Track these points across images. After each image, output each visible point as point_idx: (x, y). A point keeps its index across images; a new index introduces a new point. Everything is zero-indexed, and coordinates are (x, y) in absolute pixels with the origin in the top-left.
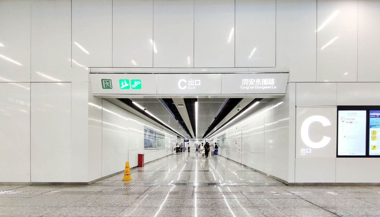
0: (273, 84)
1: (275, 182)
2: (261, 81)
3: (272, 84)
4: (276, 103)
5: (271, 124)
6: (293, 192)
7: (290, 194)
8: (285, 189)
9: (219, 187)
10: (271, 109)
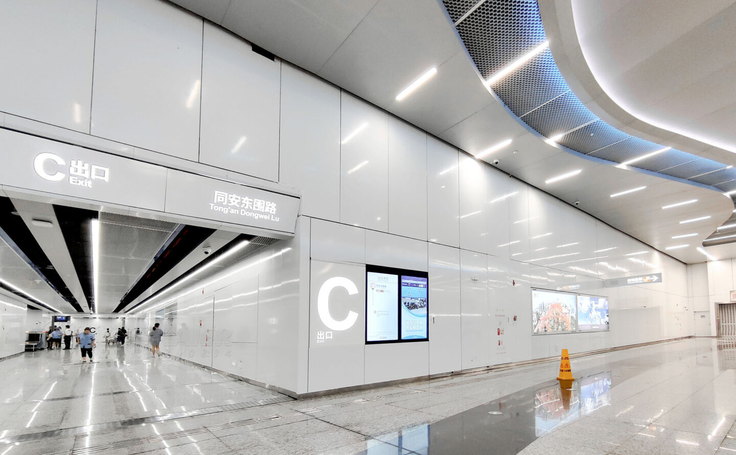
0: (274, 213)
1: (275, 397)
2: (253, 202)
3: (271, 212)
4: (279, 249)
5: (270, 287)
6: (303, 410)
7: (298, 414)
8: (291, 407)
9: (153, 425)
10: (271, 260)
